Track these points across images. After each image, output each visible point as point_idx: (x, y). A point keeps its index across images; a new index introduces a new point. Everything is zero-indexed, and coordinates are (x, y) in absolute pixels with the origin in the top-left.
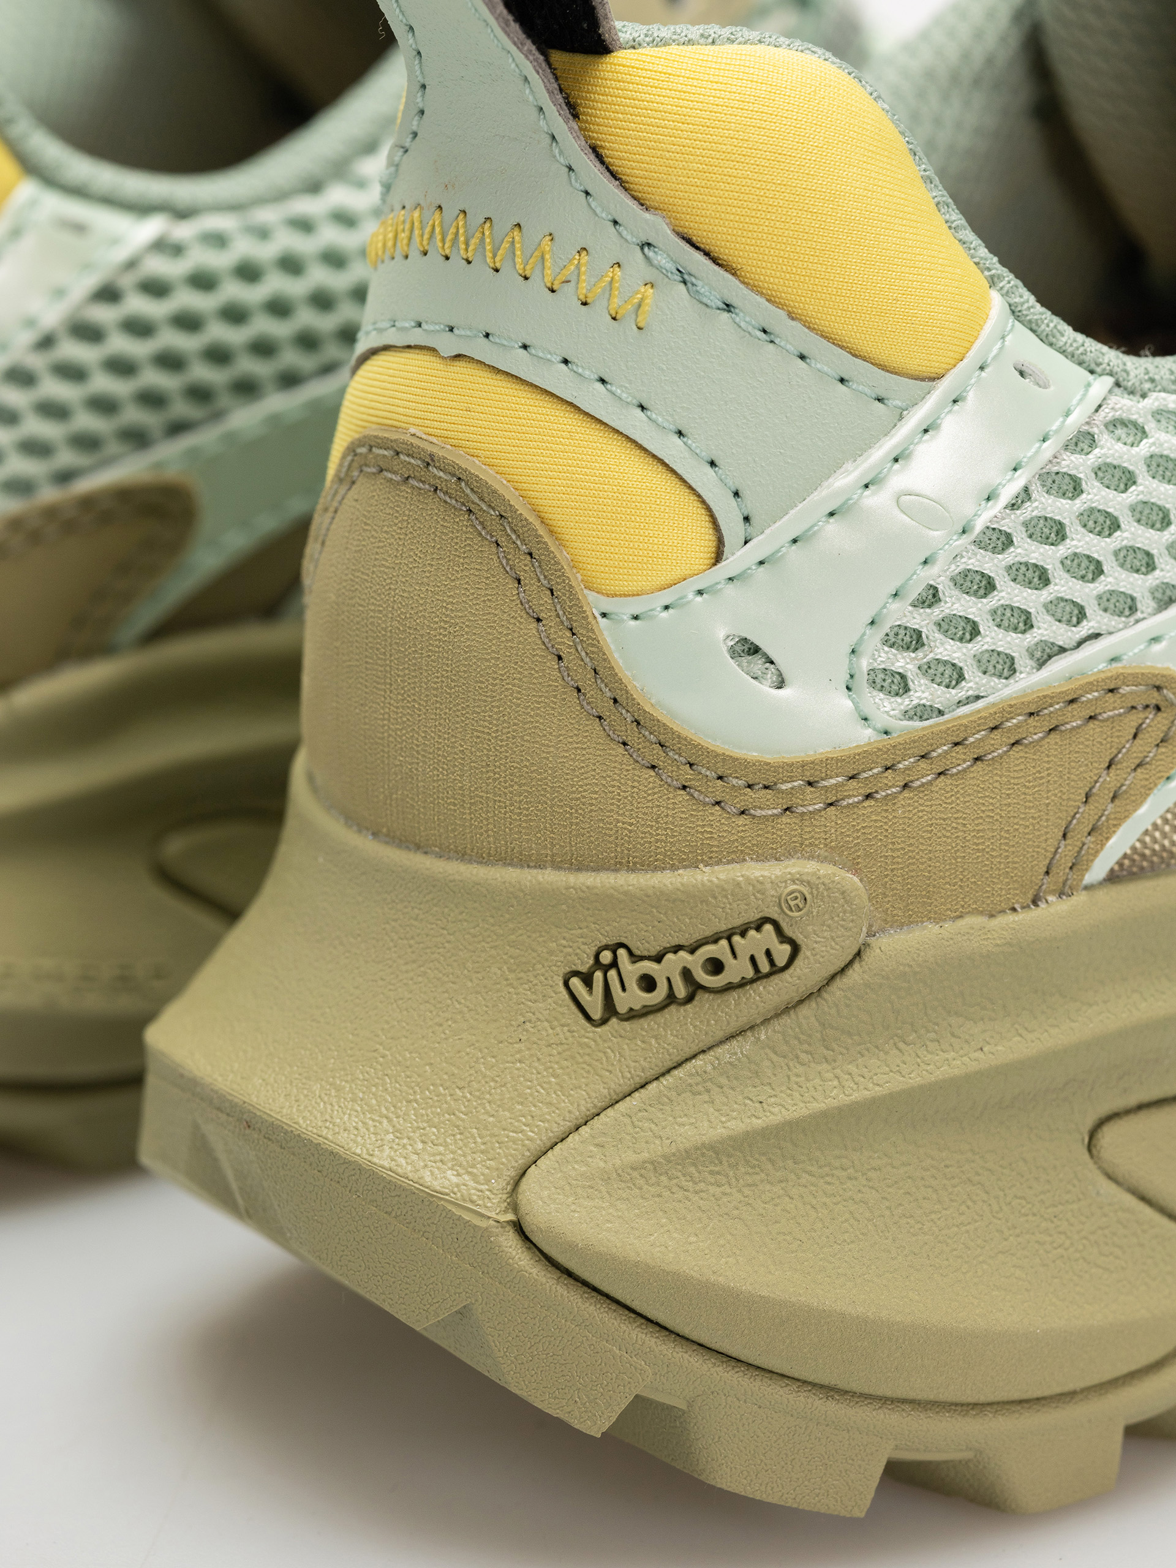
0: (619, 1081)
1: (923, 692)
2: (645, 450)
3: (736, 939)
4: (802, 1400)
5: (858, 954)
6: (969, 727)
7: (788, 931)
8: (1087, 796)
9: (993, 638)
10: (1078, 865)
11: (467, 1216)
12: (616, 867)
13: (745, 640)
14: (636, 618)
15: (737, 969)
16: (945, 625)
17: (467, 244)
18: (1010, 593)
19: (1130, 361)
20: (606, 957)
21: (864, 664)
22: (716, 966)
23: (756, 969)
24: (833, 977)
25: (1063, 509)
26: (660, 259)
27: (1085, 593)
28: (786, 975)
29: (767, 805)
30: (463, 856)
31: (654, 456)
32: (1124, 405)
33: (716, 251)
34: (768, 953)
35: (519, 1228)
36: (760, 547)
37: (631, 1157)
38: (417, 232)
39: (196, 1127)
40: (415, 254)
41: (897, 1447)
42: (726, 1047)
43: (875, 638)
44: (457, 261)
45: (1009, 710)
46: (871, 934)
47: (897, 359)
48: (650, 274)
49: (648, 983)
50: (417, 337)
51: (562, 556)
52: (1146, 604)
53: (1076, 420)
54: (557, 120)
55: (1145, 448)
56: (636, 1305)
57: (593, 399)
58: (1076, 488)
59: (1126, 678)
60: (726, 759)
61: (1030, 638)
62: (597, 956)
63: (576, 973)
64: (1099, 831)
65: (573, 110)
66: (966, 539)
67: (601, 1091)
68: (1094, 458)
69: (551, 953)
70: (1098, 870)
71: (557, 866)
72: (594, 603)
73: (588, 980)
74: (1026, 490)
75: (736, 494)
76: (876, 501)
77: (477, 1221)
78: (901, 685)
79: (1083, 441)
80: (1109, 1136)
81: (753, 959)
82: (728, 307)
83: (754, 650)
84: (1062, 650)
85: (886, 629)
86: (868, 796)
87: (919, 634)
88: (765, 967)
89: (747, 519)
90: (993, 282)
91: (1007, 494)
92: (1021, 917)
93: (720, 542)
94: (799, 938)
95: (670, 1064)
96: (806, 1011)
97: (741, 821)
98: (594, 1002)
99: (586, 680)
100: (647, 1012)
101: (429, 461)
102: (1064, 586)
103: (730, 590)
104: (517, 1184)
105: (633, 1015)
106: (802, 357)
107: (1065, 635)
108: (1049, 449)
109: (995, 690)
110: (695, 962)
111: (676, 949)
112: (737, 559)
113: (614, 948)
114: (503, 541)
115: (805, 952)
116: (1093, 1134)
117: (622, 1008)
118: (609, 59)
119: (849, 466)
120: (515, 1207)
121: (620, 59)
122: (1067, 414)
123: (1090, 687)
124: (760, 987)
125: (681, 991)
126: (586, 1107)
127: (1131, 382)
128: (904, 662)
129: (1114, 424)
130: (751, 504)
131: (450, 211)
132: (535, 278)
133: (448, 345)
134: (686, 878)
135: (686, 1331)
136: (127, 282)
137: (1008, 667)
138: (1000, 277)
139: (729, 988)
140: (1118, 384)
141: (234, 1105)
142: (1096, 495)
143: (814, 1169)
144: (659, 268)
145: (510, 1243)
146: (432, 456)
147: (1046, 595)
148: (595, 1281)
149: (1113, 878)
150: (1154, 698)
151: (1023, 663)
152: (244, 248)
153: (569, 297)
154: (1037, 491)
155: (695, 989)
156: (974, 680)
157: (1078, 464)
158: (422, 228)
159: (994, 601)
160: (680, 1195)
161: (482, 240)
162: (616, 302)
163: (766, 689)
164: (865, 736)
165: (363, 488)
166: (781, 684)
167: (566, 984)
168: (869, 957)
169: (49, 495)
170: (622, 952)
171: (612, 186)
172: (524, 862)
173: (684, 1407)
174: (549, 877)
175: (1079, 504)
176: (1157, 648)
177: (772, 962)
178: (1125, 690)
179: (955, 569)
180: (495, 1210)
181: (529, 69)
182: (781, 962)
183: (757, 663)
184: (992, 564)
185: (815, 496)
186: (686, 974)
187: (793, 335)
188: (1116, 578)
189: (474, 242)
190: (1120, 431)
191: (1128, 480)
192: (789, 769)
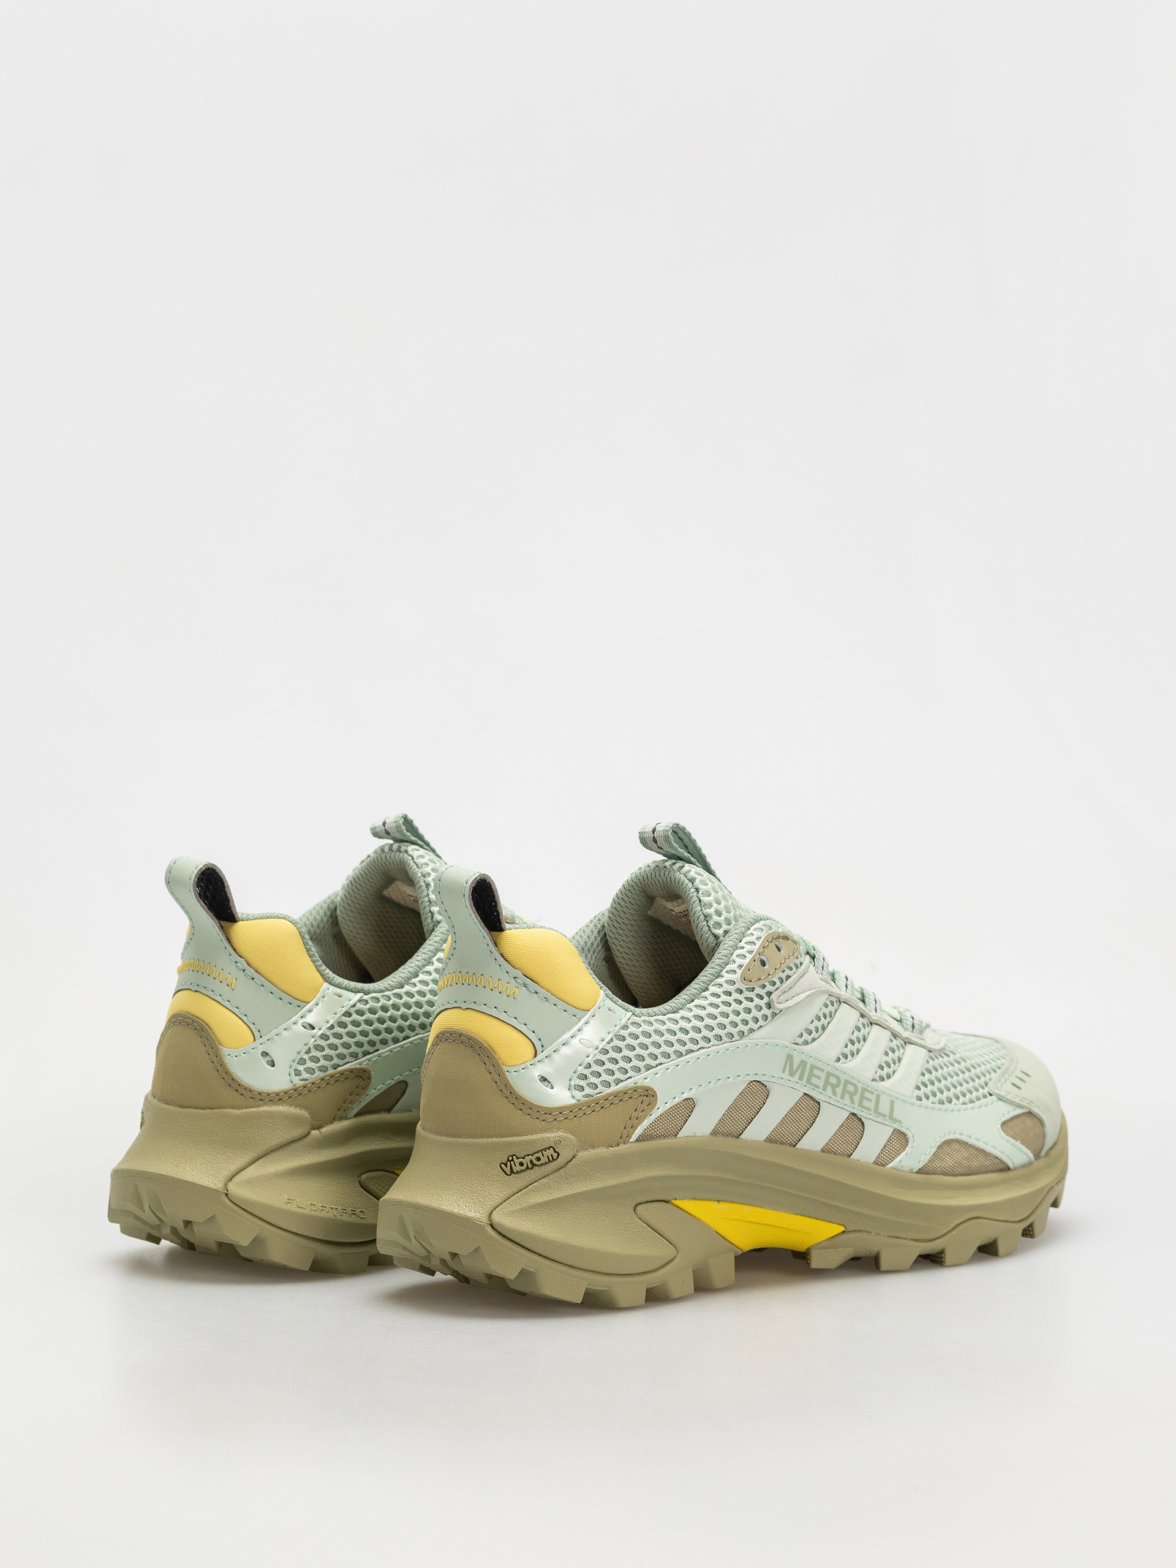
0: (515, 1190)
1: (588, 1090)
2: (517, 1029)
3: (544, 1152)
4: (564, 1268)
5: (574, 1157)
6: (599, 1099)
7: (557, 1150)
8: (630, 1118)
9: (605, 1077)
10: (629, 1136)
11: (478, 1223)
12: (512, 1136)
13: (542, 1077)
14: (515, 1072)
15: (544, 1160)
16: (593, 1073)
17: (469, 980)
18: (608, 1065)
19: (636, 1009)
20: (510, 1158)
21: (573, 1083)
22: (538, 1159)
23: (549, 1160)
24: (568, 1162)
25: (621, 1044)
26: (519, 981)
27: (627, 1066)
28: (556, 1161)
29: (550, 1118)
30: (471, 1137)
31: (519, 1030)
32: (635, 1019)
33: (533, 979)
34: (552, 1155)
35: (492, 1226)
36: (545, 1053)
37: (519, 1207)
38: (454, 979)
39: (401, 1215)
40: (454, 984)
41: (588, 1284)
42: (542, 1180)
43: (575, 1076)
44: (466, 985)
45: (610, 1095)
46: (577, 1151)
47: (579, 1005)
48: (517, 985)
49: (521, 1164)
50: (455, 1005)
51: (497, 1056)
52: (643, 1069)
53: (624, 1021)
54: (492, 947)
55: (641, 1029)
56: (522, 1244)
57: (503, 1017)
58: (624, 1039)
59: (638, 1087)
60: (539, 1107)
61: (614, 1077)
62: (508, 1159)
63: (503, 1163)
64: (634, 1128)
65: (496, 944)
66: (597, 1051)
67: (510, 1192)
68: (628, 1031)
69: (496, 1158)
70: (634, 1138)
71: (496, 1137)
72: (505, 1068)
73: (506, 1165)
74: (612, 1039)
75: (540, 1040)
76: (575, 1041)
77: (481, 1224)
78: (582, 1089)
79: (625, 1027)
80: (639, 1208)
81: (548, 1157)
82: (536, 993)
83: (545, 1080)
84: (622, 1081)
85: (578, 1074)
86: (575, 1116)
87: (586, 1076)
88: (551, 1159)
89: (542, 1046)
90: (601, 988)
91: (607, 1040)
92: (615, 1148)
93: (536, 1052)
94: (559, 1152)
95: (527, 1185)
96: (562, 1171)
97: (543, 1122)
98: (508, 1170)
99: (503, 1087)
100: (522, 1171)
101: (461, 1035)
102: (622, 1064)
103: (539, 1064)
104: (490, 1215)
105: (518, 1172)
106: (555, 1005)
107: (623, 1077)
108: (617, 1028)
109: (606, 1090)
110: (533, 1158)
111: (528, 1155)
112: (540, 1056)
113: (512, 1156)
114: (481, 1054)
115: (561, 1155)
116: (635, 1207)
117: (515, 1171)
118: (504, 932)
119: (567, 1032)
120: (490, 1221)
121: (506, 932)
122: (621, 1020)
123: (630, 1089)
124: (550, 1164)
125: (530, 1166)
126: (507, 1196)
127: (637, 1013)
128: (583, 1083)
129: (633, 1023)
130: (543, 1042)
131: (464, 972)
132: (487, 987)
133: (464, 1006)
134: (530, 1137)
135: (534, 1250)
136: (352, 1010)
137: (608, 1085)
138: (603, 987)
139: (542, 1164)
140: (633, 1014)
141: (413, 1204)
142: (629, 1041)
143: (565, 1210)
144: (519, 983)
145: (489, 1229)
146: (461, 1034)
147: (617, 1066)
148: (511, 1238)
149: (637, 1140)
150: (646, 1093)
151: (612, 1084)
152: (383, 1001)
153: (496, 991)
154: (614, 1039)
155: (534, 1165)
156: (600, 1088)
157: (623, 1033)
158: (456, 978)
159: (604, 1067)
160: (532, 1216)
161: (473, 979)
162: (508, 992)
163: (548, 1089)
164: (574, 1101)
165: (441, 1045)
166: (552, 1088)
167: (500, 1167)
168: (576, 1157)
169: (331, 1071)
170: (514, 1157)
171: (506, 963)
172: (488, 1136)
173: (534, 1271)
174: (495, 1140)
175: (625, 1043)
176: (646, 1081)
177: (553, 1158)
178: (638, 1090)
179: (595, 1059)
180: (485, 1220)
181: (485, 934)
182: (555, 1158)
183: (546, 1083)
184: (604, 1058)
185: (560, 1040)
186: (531, 1161)
187: (553, 999)
188: (635, 1062)
189: (471, 979)
190: (635, 1025)
191: (637, 1037)
192: (555, 1109)
